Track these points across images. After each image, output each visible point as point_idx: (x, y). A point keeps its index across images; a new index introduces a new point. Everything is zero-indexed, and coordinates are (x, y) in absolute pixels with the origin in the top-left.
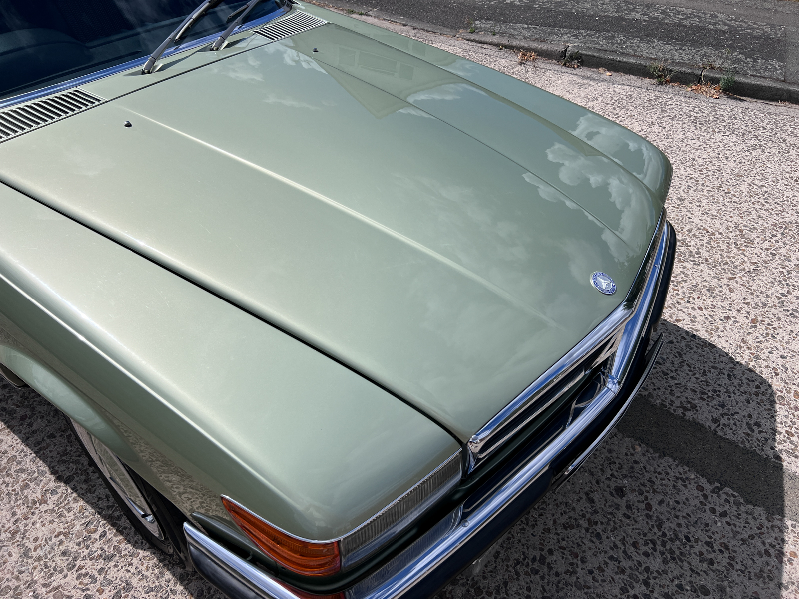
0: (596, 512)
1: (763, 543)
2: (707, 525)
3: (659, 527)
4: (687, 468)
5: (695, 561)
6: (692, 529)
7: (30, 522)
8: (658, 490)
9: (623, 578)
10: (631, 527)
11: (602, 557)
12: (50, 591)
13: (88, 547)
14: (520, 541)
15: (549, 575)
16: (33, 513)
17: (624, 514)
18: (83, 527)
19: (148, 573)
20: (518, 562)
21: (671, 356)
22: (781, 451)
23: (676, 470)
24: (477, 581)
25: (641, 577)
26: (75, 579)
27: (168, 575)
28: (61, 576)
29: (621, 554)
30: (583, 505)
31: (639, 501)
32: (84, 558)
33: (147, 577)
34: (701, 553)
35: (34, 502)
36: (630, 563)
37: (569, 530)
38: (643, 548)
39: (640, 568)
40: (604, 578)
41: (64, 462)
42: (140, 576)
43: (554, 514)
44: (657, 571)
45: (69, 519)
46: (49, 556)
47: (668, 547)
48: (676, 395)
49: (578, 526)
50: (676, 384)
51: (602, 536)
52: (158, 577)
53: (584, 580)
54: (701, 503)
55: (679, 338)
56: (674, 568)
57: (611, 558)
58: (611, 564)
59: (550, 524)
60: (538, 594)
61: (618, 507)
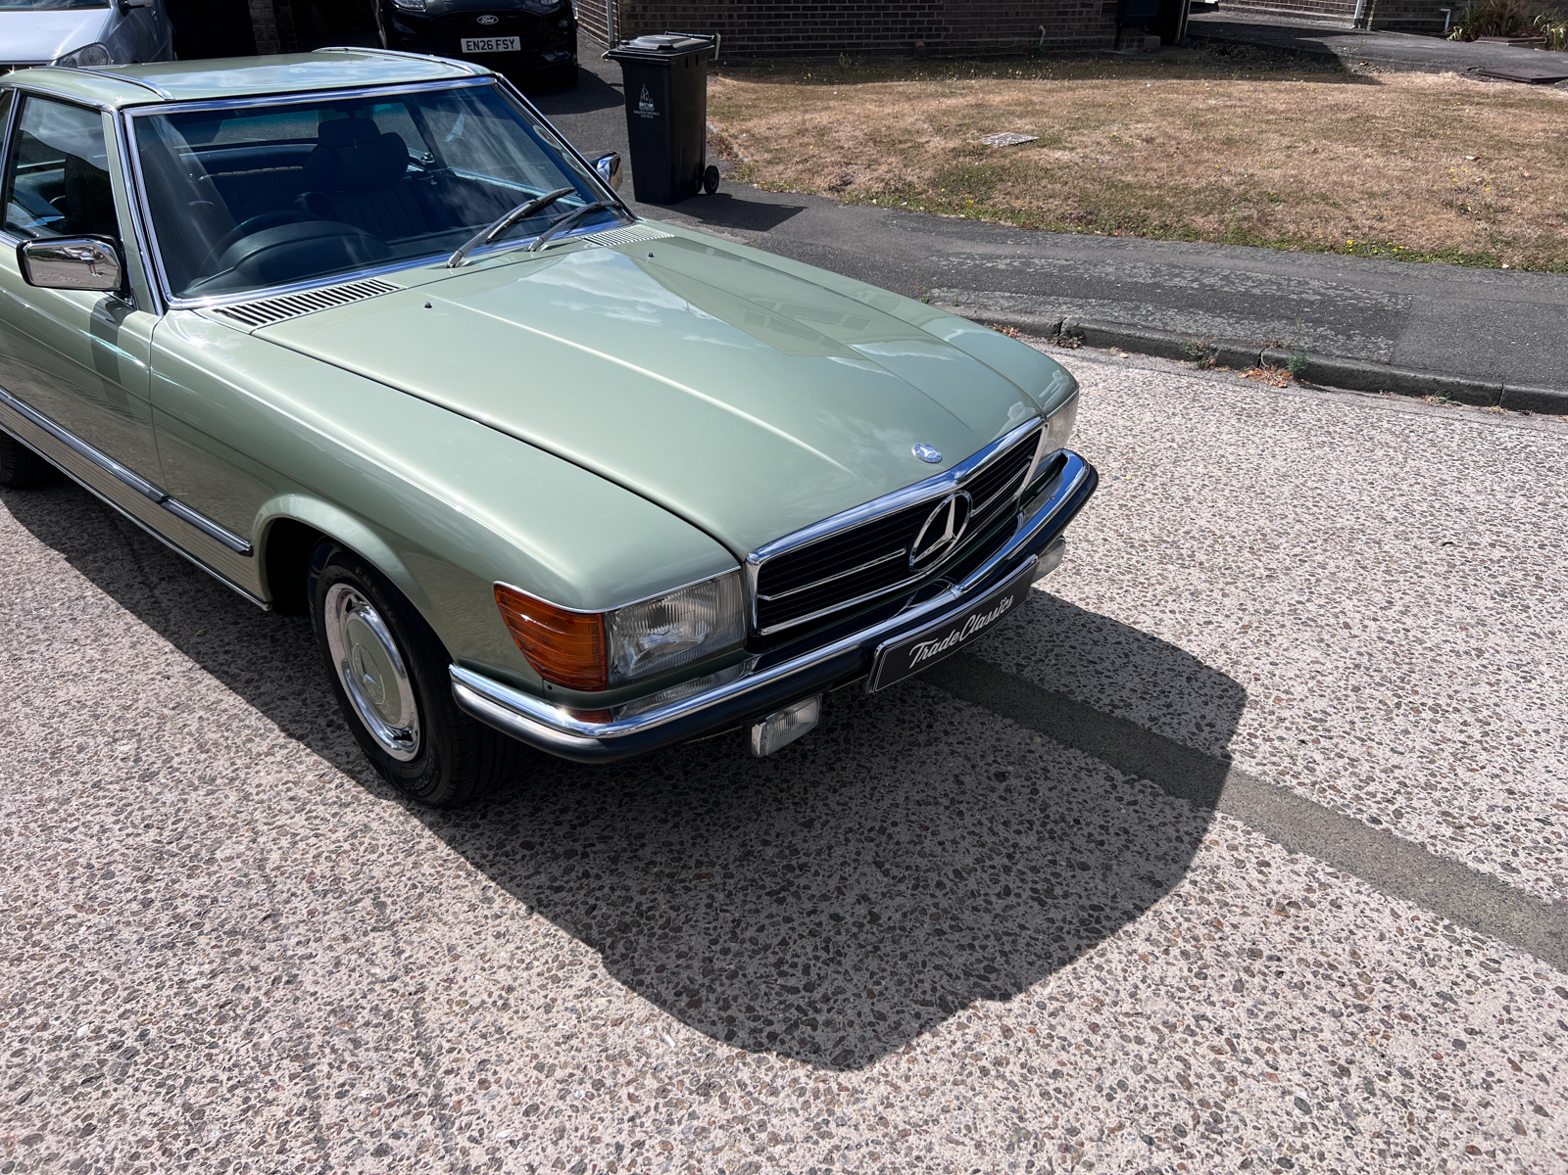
0: (964, 793)
1: (1178, 831)
2: (1107, 811)
3: (1043, 810)
4: (1097, 760)
5: (1080, 841)
6: (1086, 814)
7: (252, 771)
8: (1052, 778)
9: (981, 851)
10: (1006, 808)
11: (958, 833)
12: (273, 828)
13: (320, 795)
14: (857, 813)
15: (887, 844)
16: (256, 764)
17: (1000, 797)
18: (316, 778)
19: (391, 820)
20: (850, 830)
21: (1113, 656)
22: (1234, 751)
23: (1083, 761)
24: (794, 844)
25: (1005, 851)
26: (303, 820)
27: (416, 822)
28: (287, 817)
29: (985, 830)
30: (950, 786)
31: (1023, 786)
32: (316, 804)
33: (389, 823)
34: (1090, 835)
35: (259, 755)
36: (994, 839)
37: (923, 807)
38: (1016, 827)
39: (1005, 843)
40: (957, 849)
42: (381, 821)
43: (907, 792)
44: (1028, 847)
45: (300, 771)
46: (274, 800)
47: (1048, 827)
48: (1107, 693)
49: (937, 803)
50: (1111, 683)
51: (965, 814)
52: (403, 823)
53: (930, 850)
54: (1107, 792)
55: (1132, 640)
56: (1050, 846)
57: (972, 833)
58: (969, 839)
59: (901, 800)
60: (870, 859)
61: (993, 790)
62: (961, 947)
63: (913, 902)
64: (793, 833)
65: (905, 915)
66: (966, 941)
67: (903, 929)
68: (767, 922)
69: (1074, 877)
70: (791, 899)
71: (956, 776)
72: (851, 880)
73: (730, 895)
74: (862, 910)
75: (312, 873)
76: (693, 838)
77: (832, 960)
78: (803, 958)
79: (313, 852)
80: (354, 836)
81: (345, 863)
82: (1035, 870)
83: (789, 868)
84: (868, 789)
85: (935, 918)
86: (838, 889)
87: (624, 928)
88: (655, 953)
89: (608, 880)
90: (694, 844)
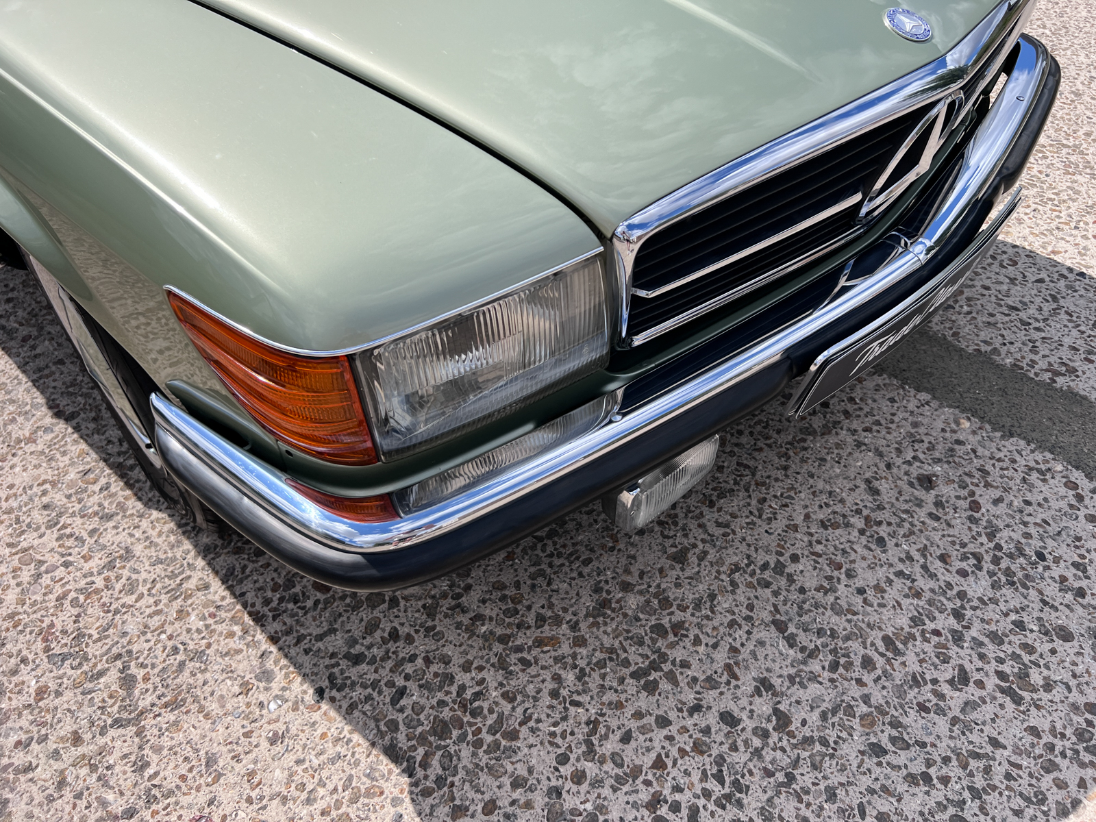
0: (880, 508)
2: (1079, 539)
3: (991, 536)
4: (1049, 456)
5: (1052, 590)
6: (1050, 543)
8: (995, 484)
9: (918, 605)
10: (940, 533)
11: (881, 573)
12: (16, 553)
13: (80, 501)
14: (744, 539)
15: (788, 591)
16: (14, 455)
17: (930, 515)
18: (79, 476)
19: (160, 541)
20: (736, 568)
21: (1038, 300)
23: (1031, 457)
24: (664, 590)
25: (949, 605)
26: (54, 540)
27: (187, 545)
28: (36, 534)
29: (918, 569)
30: (861, 496)
31: (958, 497)
32: (73, 515)
33: (157, 545)
34: (1063, 579)
35: (19, 441)
36: (932, 584)
37: (830, 530)
38: (958, 565)
39: (949, 592)
40: (884, 601)
41: (70, 394)
42: (147, 543)
43: (806, 507)
44: (980, 599)
45: (61, 465)
46: (24, 509)
47: (1003, 565)
48: (1042, 353)
49: (847, 525)
50: (1043, 338)
51: (888, 543)
52: (173, 546)
53: (848, 602)
54: (1071, 506)
55: (1056, 276)
56: (1011, 598)
57: (900, 574)
58: (898, 583)
59: (799, 519)
60: (766, 616)
61: (920, 503)
62: (911, 779)
63: (833, 693)
64: (661, 570)
65: (824, 716)
66: (917, 768)
67: (824, 742)
68: (633, 725)
69: (1053, 651)
70: (665, 685)
71: (868, 481)
72: (745, 653)
73: (581, 676)
74: (763, 706)
75: (52, 625)
76: (532, 577)
77: (728, 797)
78: (688, 794)
79: (58, 590)
80: (110, 566)
81: (94, 610)
82: (997, 638)
83: (659, 630)
84: (754, 502)
85: (868, 722)
86: (728, 667)
87: (441, 729)
88: (484, 778)
89: (422, 645)
90: (533, 587)
